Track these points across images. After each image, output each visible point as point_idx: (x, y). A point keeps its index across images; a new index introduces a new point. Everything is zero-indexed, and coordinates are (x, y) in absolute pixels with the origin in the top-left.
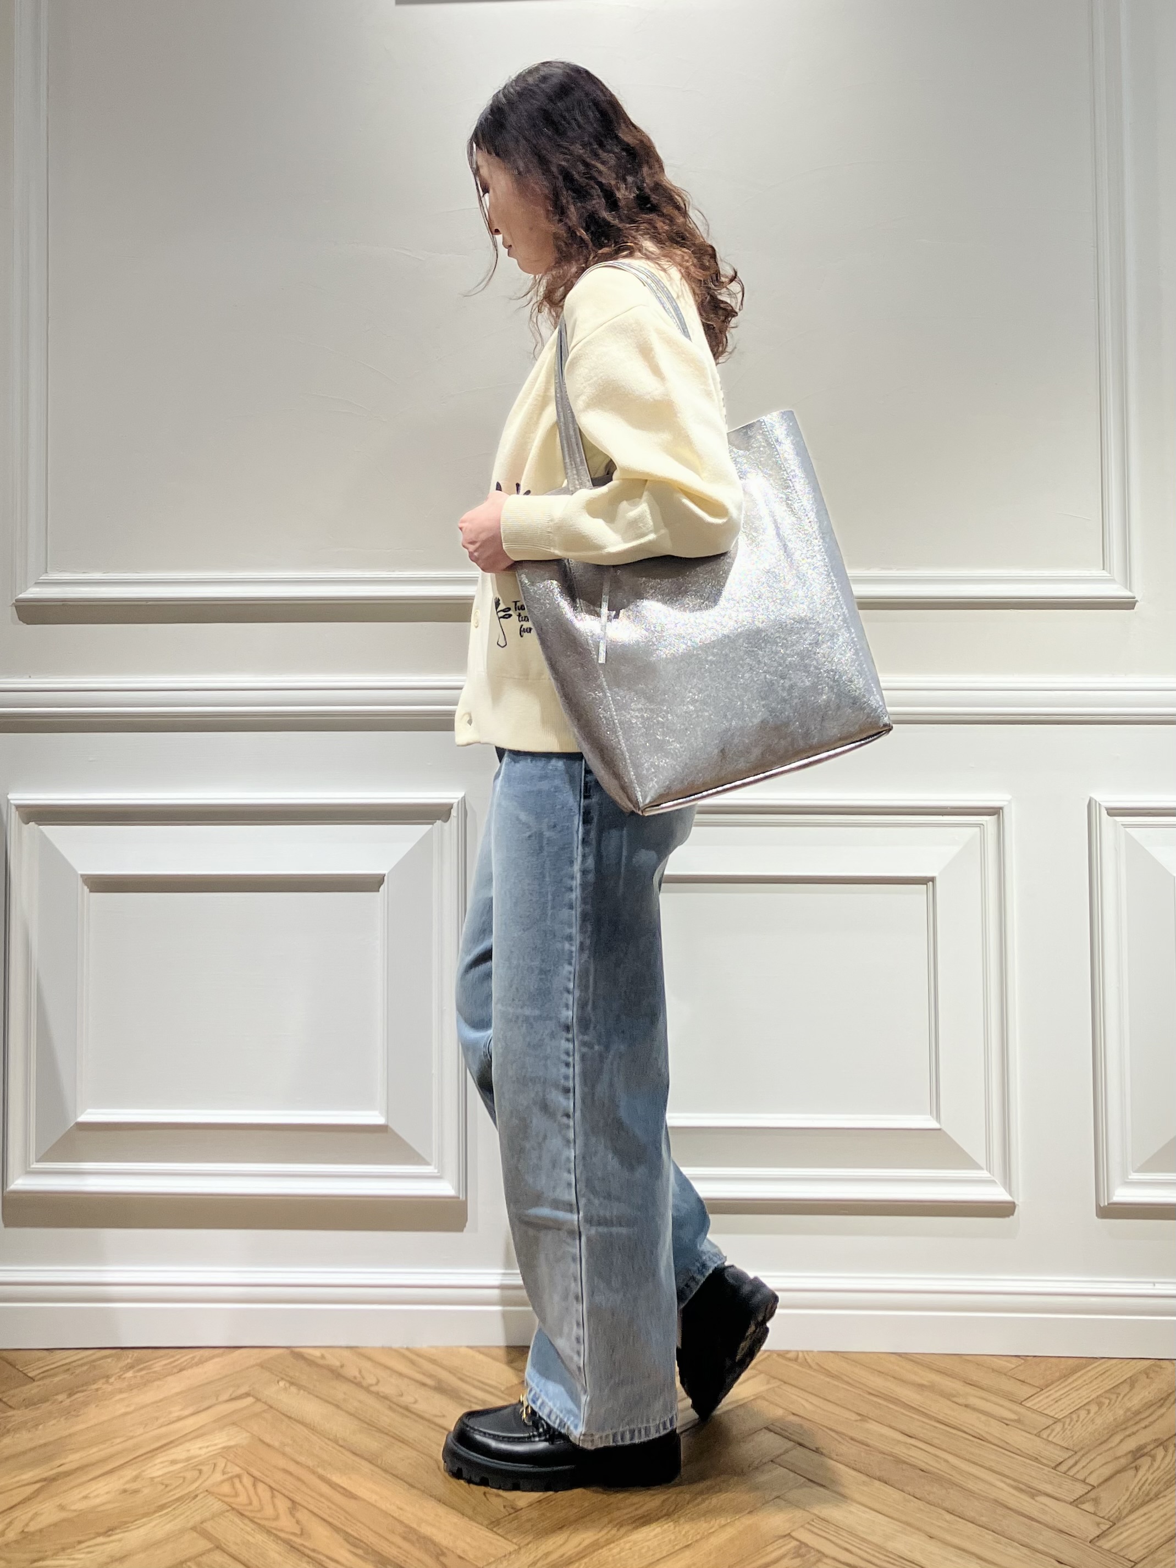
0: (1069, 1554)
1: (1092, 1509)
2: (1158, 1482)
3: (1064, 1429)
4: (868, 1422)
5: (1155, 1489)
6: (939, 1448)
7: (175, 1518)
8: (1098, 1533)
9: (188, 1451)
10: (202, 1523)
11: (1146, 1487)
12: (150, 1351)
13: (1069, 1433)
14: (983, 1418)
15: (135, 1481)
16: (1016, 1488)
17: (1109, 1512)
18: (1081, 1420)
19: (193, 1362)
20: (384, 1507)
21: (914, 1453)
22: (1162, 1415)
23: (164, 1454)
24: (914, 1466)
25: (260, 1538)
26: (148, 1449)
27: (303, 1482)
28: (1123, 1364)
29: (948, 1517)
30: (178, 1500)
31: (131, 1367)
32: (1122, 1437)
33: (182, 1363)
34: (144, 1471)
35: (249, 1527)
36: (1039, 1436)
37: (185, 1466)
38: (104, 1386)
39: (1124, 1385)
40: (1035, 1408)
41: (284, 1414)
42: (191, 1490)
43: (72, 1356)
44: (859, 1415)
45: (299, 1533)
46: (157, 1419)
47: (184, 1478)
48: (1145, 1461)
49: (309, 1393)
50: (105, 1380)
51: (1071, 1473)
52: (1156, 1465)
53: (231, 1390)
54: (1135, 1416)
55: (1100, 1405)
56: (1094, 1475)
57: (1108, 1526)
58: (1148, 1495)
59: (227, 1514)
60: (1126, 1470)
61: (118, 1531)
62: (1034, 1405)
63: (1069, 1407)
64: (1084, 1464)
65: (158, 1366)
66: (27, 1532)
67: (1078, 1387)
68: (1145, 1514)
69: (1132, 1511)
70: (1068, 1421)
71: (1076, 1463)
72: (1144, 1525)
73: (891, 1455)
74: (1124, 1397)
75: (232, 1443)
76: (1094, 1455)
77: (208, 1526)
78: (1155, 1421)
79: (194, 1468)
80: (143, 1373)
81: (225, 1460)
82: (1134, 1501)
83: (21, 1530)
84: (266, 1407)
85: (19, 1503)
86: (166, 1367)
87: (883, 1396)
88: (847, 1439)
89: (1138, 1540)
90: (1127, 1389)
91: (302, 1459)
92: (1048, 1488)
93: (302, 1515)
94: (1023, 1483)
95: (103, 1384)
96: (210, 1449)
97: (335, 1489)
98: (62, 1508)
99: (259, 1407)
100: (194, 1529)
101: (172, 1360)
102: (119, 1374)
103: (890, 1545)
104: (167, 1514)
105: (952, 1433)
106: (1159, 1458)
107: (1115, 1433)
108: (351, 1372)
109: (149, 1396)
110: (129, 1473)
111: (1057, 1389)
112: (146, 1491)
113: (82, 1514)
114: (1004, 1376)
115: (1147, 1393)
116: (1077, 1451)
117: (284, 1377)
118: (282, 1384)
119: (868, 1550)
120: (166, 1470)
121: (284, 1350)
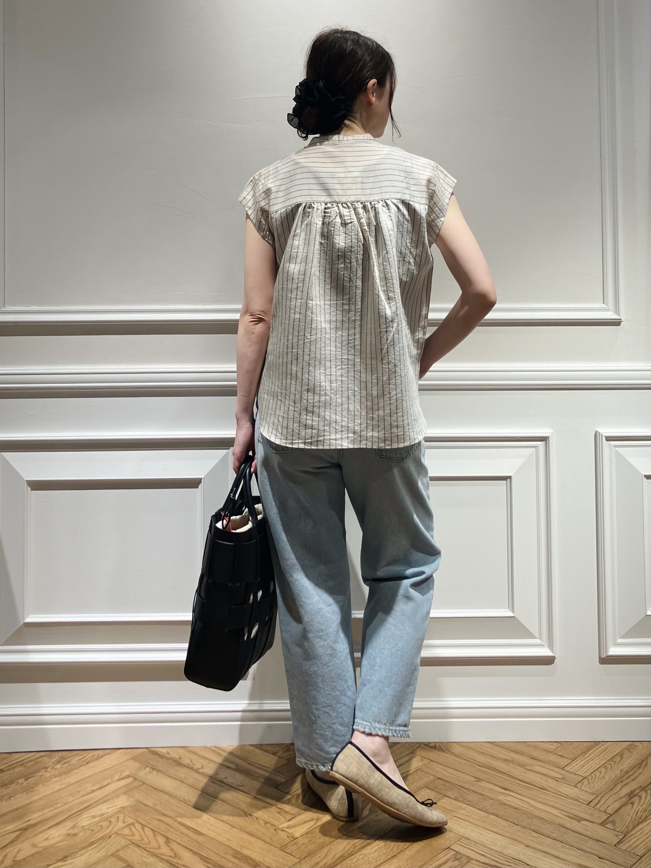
0: (604, 853)
1: (612, 828)
2: (645, 811)
3: (589, 783)
4: (481, 782)
5: (645, 815)
6: (523, 796)
7: (101, 850)
8: (617, 840)
9: (101, 810)
10: (117, 852)
11: (639, 814)
12: (68, 752)
13: (592, 785)
14: (544, 778)
15: (73, 829)
16: (568, 817)
17: (622, 827)
18: (597, 777)
19: (94, 758)
20: (219, 840)
21: (510, 799)
22: (641, 773)
23: (87, 812)
24: (510, 806)
25: (152, 859)
26: (77, 810)
27: (171, 827)
28: (614, 745)
29: (534, 834)
30: (100, 839)
31: (59, 762)
32: (621, 786)
33: (88, 758)
34: (77, 823)
35: (145, 854)
36: (576, 787)
37: (101, 819)
38: (45, 773)
39: (617, 756)
40: (571, 771)
41: (152, 787)
42: (107, 833)
43: (23, 756)
44: (475, 778)
45: (174, 856)
46: (79, 792)
47: (102, 826)
48: (636, 799)
49: (165, 774)
50: (44, 770)
51: (598, 807)
52: (642, 801)
53: (119, 774)
54: (627, 773)
55: (606, 768)
56: (610, 808)
57: (623, 837)
58: (641, 818)
59: (130, 846)
60: (627, 805)
61: (69, 858)
62: (571, 769)
63: (589, 771)
64: (604, 802)
65: (75, 760)
66: (17, 861)
67: (592, 758)
68: (641, 829)
69: (634, 828)
70: (590, 778)
71: (599, 802)
72: (641, 835)
73: (498, 800)
74: (619, 763)
75: (125, 805)
76: (608, 797)
77: (121, 853)
78: (637, 776)
79: (106, 820)
80: (66, 765)
81: (123, 815)
82: (634, 822)
83: (12, 859)
84: (142, 783)
85: (9, 844)
86: (80, 761)
87: (487, 767)
88: (471, 792)
89: (640, 843)
90: (619, 759)
91: (167, 813)
92: (587, 817)
93: (174, 845)
94: (572, 814)
95: (44, 772)
96: (113, 808)
97: (190, 830)
98: (34, 845)
99: (137, 783)
100: (112, 855)
101: (82, 756)
102: (53, 766)
103: (506, 852)
104: (96, 847)
105: (529, 787)
106: (643, 796)
107: (618, 784)
108: (186, 761)
109: (72, 779)
110: (69, 824)
111: (581, 760)
112: (81, 834)
113: (46, 848)
114: (551, 754)
115: (630, 761)
116: (599, 795)
117: (147, 765)
118: (148, 769)
119: (494, 855)
120: (89, 822)
121: (146, 749)
